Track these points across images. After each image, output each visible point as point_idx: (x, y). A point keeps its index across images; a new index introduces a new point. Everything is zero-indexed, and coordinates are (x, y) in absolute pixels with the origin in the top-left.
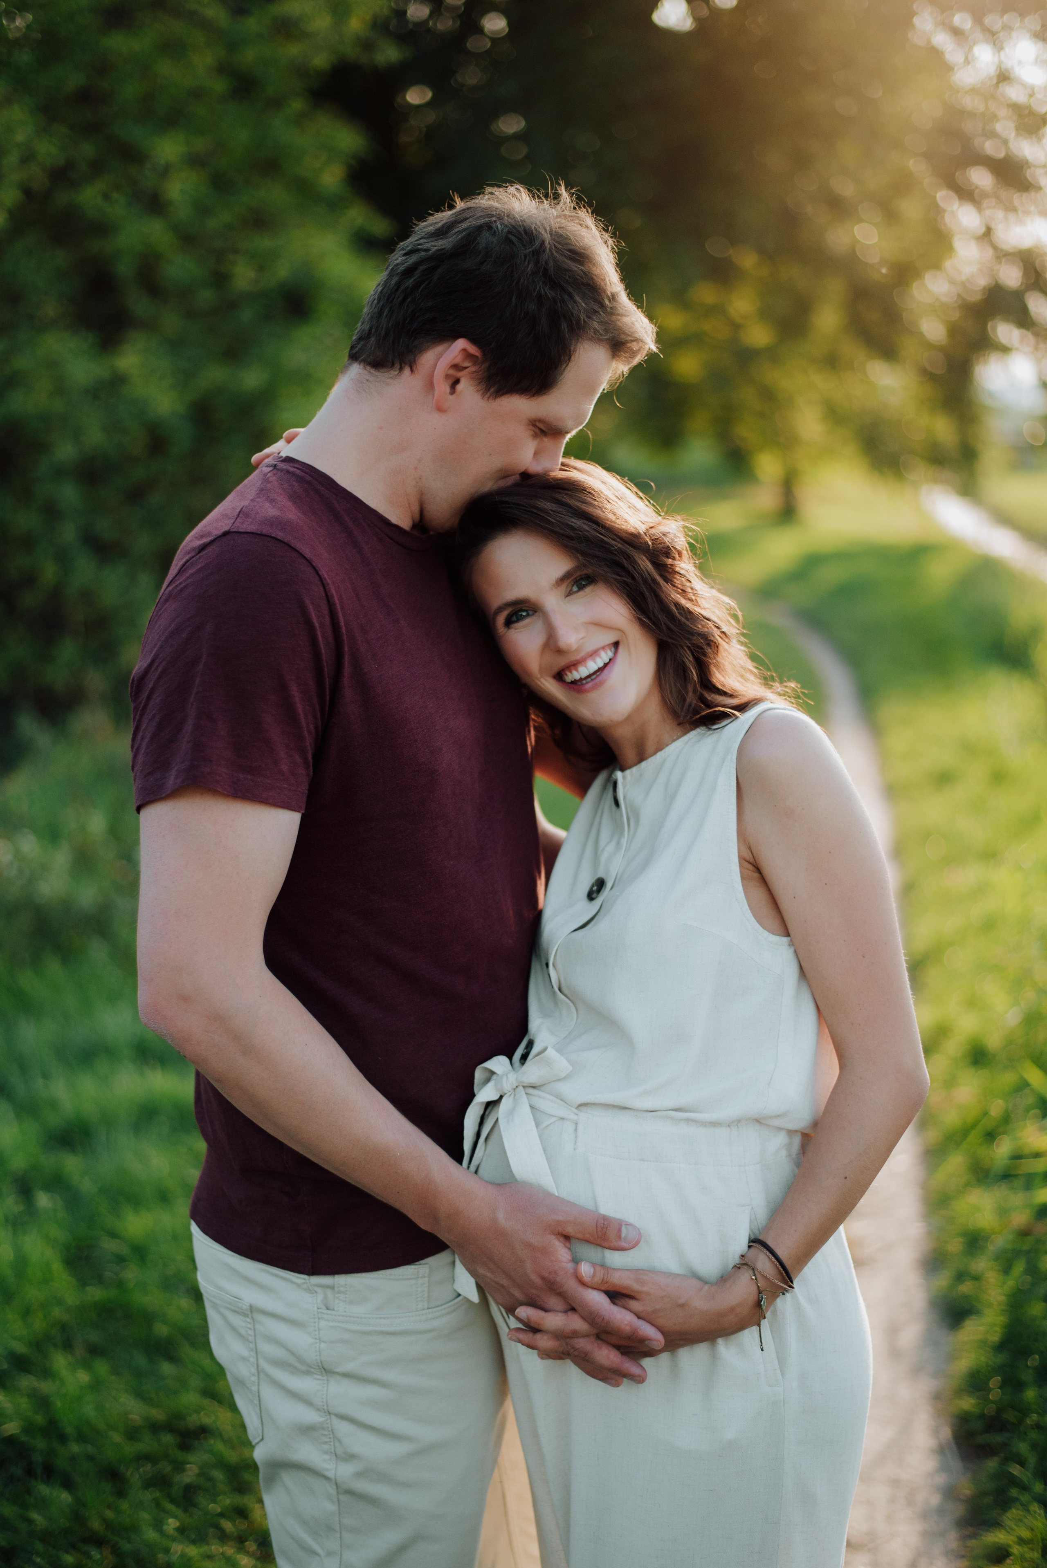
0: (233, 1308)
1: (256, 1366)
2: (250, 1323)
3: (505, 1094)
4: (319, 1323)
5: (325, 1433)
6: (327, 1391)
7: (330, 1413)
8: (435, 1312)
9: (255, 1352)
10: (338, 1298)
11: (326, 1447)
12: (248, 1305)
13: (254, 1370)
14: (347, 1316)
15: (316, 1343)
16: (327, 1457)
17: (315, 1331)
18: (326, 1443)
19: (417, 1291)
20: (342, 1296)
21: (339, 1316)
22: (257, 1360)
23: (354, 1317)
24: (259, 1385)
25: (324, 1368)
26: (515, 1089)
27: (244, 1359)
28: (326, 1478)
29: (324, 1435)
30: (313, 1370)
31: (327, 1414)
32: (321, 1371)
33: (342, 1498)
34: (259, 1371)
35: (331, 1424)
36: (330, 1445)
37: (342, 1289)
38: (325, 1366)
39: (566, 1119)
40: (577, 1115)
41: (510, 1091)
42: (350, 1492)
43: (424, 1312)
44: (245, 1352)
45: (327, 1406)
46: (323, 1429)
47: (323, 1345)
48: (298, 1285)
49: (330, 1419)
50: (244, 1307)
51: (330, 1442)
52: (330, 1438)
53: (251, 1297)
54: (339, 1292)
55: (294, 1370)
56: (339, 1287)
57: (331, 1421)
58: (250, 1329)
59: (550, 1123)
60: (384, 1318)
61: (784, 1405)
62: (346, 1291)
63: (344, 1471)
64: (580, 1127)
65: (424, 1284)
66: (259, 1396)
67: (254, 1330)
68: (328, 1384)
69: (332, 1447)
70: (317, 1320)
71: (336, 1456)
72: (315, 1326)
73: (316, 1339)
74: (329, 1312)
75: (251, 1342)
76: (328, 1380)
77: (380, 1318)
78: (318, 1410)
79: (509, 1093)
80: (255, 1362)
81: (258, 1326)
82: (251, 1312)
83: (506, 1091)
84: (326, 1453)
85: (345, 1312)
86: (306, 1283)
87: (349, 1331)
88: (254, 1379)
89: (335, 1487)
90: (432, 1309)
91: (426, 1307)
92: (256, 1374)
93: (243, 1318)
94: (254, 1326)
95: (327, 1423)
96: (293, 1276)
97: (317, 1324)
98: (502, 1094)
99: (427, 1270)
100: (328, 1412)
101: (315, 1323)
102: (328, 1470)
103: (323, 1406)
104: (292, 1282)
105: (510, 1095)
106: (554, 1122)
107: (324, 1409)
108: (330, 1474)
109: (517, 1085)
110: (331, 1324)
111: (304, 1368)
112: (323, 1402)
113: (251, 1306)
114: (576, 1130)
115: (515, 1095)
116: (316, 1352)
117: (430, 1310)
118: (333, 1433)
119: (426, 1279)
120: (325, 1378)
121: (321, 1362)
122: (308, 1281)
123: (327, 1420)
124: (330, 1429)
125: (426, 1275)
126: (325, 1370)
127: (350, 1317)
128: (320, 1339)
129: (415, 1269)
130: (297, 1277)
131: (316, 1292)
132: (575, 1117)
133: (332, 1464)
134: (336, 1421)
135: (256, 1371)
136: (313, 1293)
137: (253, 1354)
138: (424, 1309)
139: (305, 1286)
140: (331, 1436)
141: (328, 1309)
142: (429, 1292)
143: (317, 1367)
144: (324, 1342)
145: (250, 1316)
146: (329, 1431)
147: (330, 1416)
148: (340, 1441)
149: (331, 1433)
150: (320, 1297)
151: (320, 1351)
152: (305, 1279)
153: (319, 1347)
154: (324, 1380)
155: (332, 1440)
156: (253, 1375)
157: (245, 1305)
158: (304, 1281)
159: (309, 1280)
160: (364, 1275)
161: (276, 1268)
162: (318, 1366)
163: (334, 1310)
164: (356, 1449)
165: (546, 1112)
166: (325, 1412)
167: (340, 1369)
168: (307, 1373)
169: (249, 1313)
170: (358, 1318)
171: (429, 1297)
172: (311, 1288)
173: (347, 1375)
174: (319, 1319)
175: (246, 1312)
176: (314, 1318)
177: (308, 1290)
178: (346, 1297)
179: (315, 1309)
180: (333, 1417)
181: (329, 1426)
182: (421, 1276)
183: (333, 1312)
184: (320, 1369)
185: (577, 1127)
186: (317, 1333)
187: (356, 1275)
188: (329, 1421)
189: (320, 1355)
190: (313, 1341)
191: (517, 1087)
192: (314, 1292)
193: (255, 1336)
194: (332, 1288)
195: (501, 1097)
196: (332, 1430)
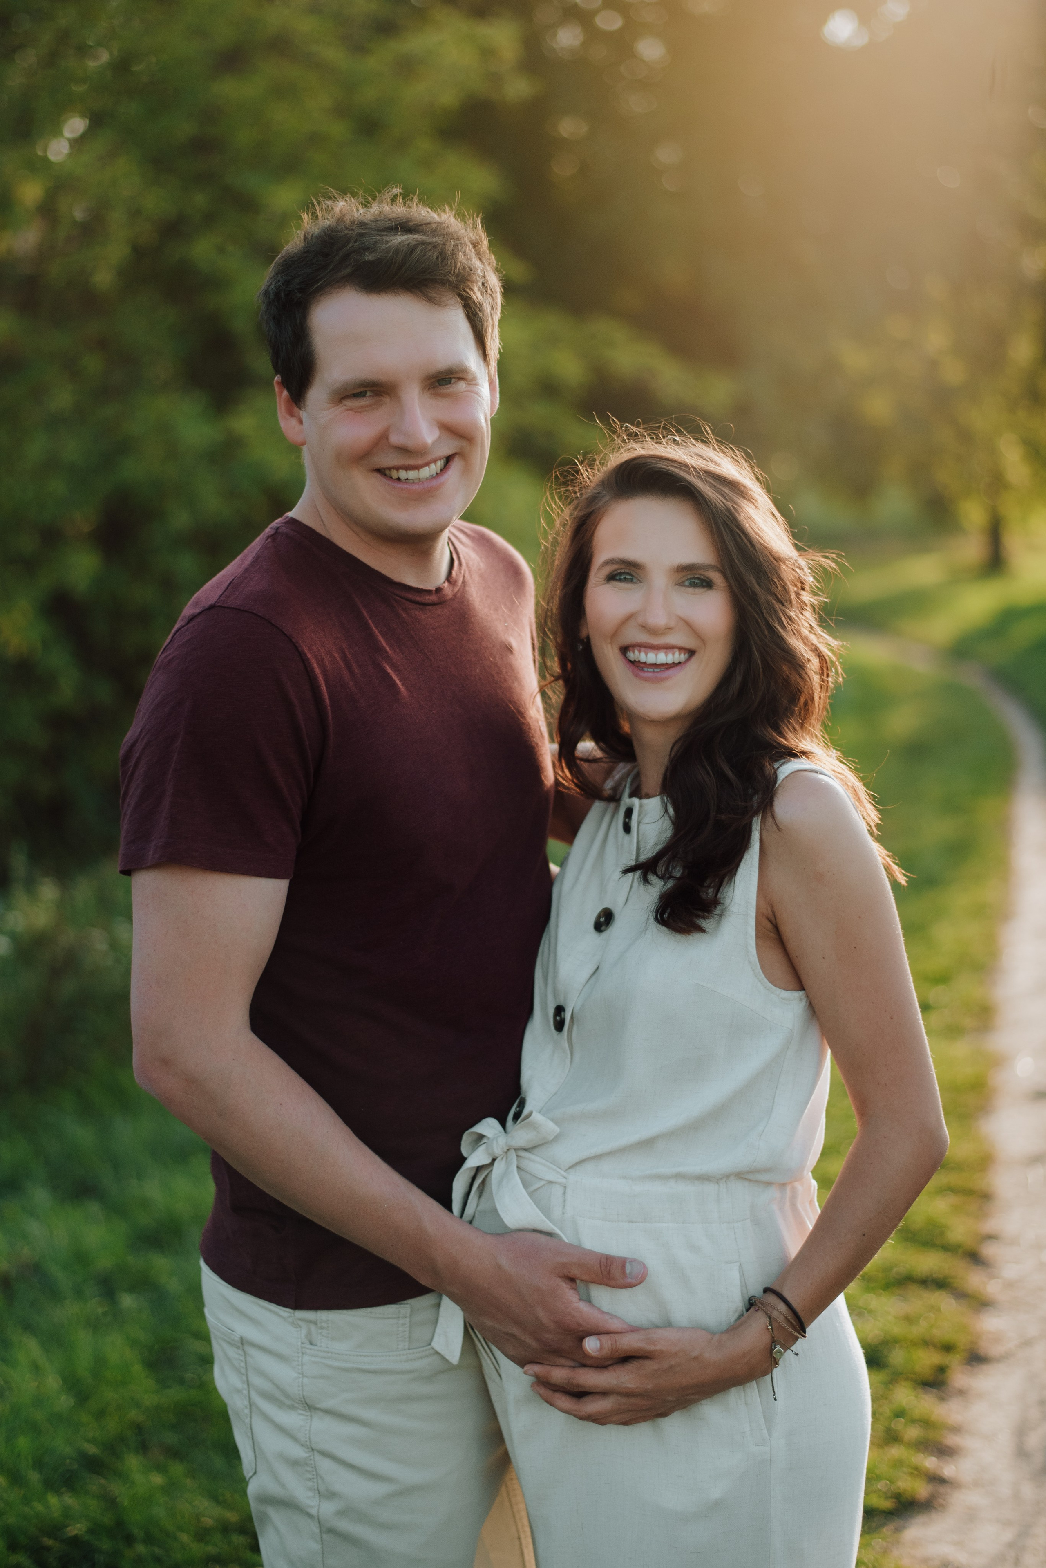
0: (228, 1339)
1: (248, 1399)
2: (242, 1355)
3: (497, 1157)
4: (302, 1359)
5: (309, 1469)
6: (310, 1427)
7: (313, 1450)
8: (416, 1353)
9: (246, 1385)
10: (320, 1333)
11: (310, 1484)
12: (239, 1337)
13: (246, 1403)
14: (328, 1352)
15: (300, 1378)
16: (310, 1494)
17: (298, 1365)
18: (310, 1479)
19: (398, 1331)
20: (324, 1332)
21: (321, 1351)
22: (249, 1393)
23: (335, 1353)
24: (251, 1418)
25: (307, 1404)
26: (506, 1152)
27: (239, 1391)
28: (310, 1515)
29: (308, 1471)
30: (296, 1405)
31: (311, 1450)
32: (304, 1407)
33: (325, 1537)
34: (251, 1404)
35: (314, 1461)
36: (314, 1482)
37: (324, 1325)
38: (307, 1401)
39: (556, 1183)
40: (566, 1178)
41: (501, 1155)
42: (331, 1531)
43: (405, 1352)
44: (239, 1385)
45: (310, 1442)
46: (307, 1465)
47: (306, 1380)
48: (285, 1319)
49: (314, 1455)
50: (236, 1339)
51: (314, 1478)
52: (313, 1475)
53: (243, 1329)
54: (322, 1328)
55: (280, 1404)
56: (321, 1323)
57: (314, 1458)
58: (242, 1361)
59: (540, 1186)
60: (365, 1356)
61: (770, 1464)
62: (328, 1327)
63: (328, 1508)
64: (569, 1191)
65: (405, 1324)
66: (251, 1429)
67: (246, 1362)
68: (311, 1421)
69: (315, 1484)
70: (300, 1355)
71: (319, 1493)
72: (298, 1361)
73: (299, 1373)
74: (312, 1347)
75: (243, 1375)
76: (311, 1416)
77: (361, 1356)
78: (303, 1445)
79: (502, 1156)
80: (247, 1395)
81: (248, 1359)
82: (242, 1344)
83: (497, 1156)
84: (310, 1489)
85: (327, 1347)
86: (291, 1317)
87: (330, 1367)
88: (247, 1411)
89: (318, 1525)
90: (412, 1350)
91: (407, 1347)
92: (249, 1407)
93: (236, 1350)
94: (245, 1358)
95: (311, 1460)
96: (281, 1309)
97: (300, 1359)
98: (495, 1158)
99: (409, 1310)
100: (311, 1448)
101: (299, 1357)
102: (311, 1507)
103: (307, 1441)
104: (279, 1316)
105: (502, 1158)
106: (544, 1185)
107: (307, 1445)
108: (314, 1512)
109: (508, 1148)
110: (313, 1359)
111: (288, 1402)
112: (306, 1438)
113: (242, 1338)
114: (564, 1193)
115: (507, 1158)
116: (299, 1387)
117: (410, 1351)
118: (316, 1470)
119: (408, 1320)
120: (308, 1414)
121: (304, 1397)
122: (292, 1315)
123: (310, 1456)
124: (313, 1466)
125: (408, 1315)
126: (309, 1407)
127: (332, 1353)
128: (302, 1374)
129: (396, 1308)
130: (284, 1311)
131: (300, 1327)
132: (564, 1181)
133: (315, 1502)
134: (318, 1458)
135: (248, 1404)
136: (296, 1328)
137: (245, 1386)
138: (404, 1350)
139: (290, 1320)
140: (314, 1473)
141: (311, 1344)
142: (410, 1332)
143: (300, 1402)
144: (307, 1377)
145: (241, 1348)
146: (312, 1468)
147: (313, 1452)
148: (322, 1478)
149: (314, 1469)
150: (304, 1332)
151: (302, 1386)
152: (289, 1312)
153: (302, 1381)
154: (307, 1416)
155: (315, 1477)
156: (246, 1407)
157: (237, 1337)
158: (289, 1314)
159: (294, 1313)
160: (345, 1312)
161: (263, 1301)
162: (302, 1401)
163: (316, 1345)
164: (337, 1487)
165: (536, 1175)
166: (308, 1448)
167: (322, 1405)
168: (292, 1408)
169: (241, 1345)
170: (339, 1354)
171: (410, 1337)
172: (295, 1322)
173: (329, 1412)
174: (303, 1353)
175: (238, 1344)
176: (298, 1353)
177: (293, 1324)
178: (328, 1333)
179: (299, 1343)
180: (316, 1453)
181: (312, 1462)
182: (402, 1315)
183: (315, 1348)
184: (303, 1404)
185: (565, 1190)
186: (300, 1368)
187: (337, 1311)
188: (312, 1458)
189: (303, 1390)
190: (296, 1375)
191: (508, 1150)
192: (298, 1326)
193: (246, 1368)
194: (315, 1323)
195: (494, 1160)
196: (315, 1466)
